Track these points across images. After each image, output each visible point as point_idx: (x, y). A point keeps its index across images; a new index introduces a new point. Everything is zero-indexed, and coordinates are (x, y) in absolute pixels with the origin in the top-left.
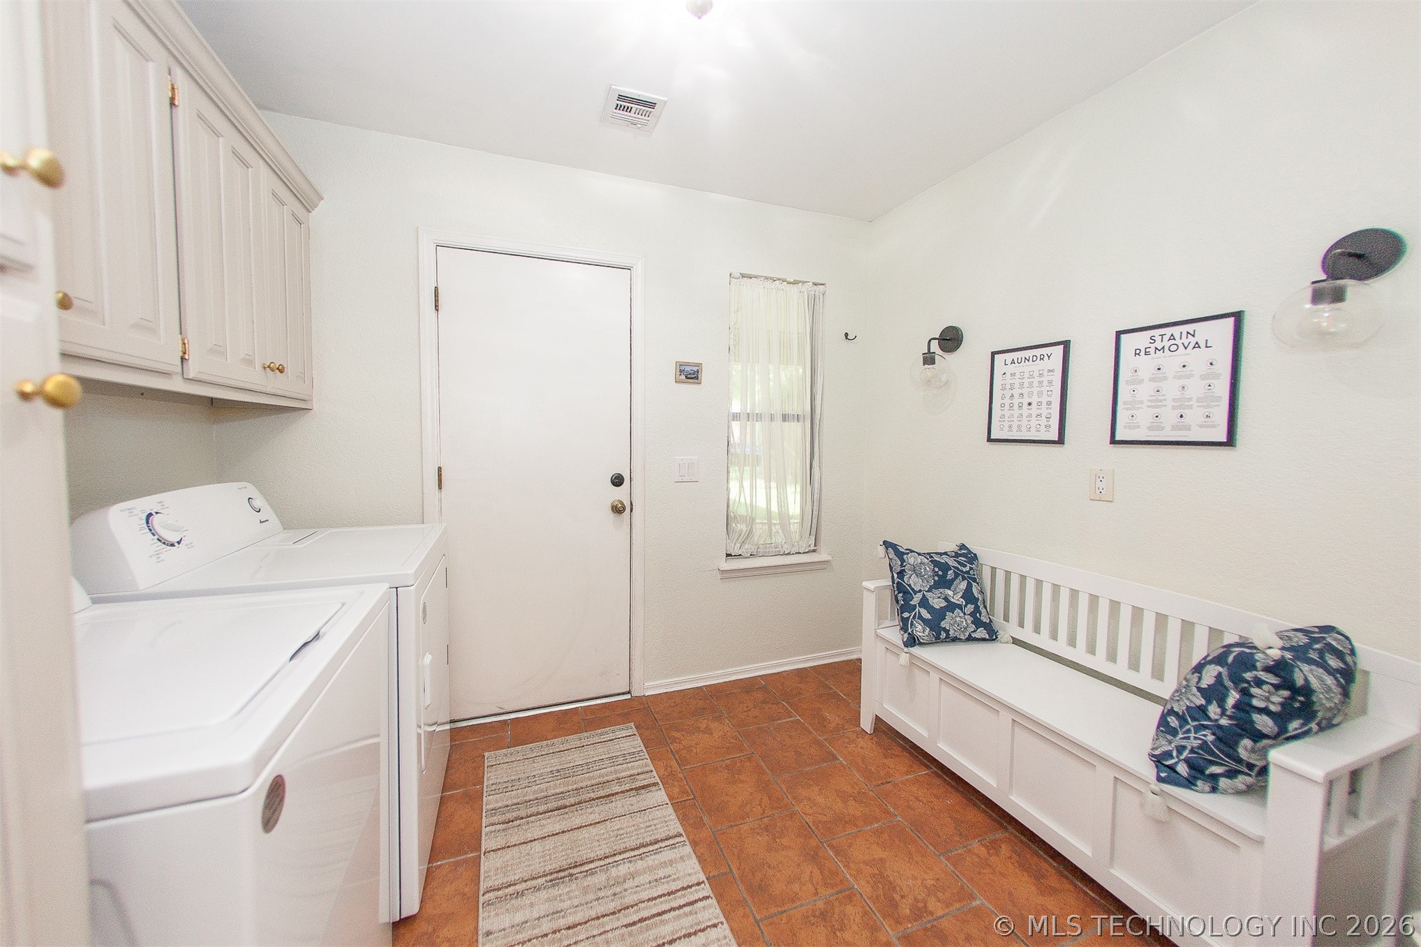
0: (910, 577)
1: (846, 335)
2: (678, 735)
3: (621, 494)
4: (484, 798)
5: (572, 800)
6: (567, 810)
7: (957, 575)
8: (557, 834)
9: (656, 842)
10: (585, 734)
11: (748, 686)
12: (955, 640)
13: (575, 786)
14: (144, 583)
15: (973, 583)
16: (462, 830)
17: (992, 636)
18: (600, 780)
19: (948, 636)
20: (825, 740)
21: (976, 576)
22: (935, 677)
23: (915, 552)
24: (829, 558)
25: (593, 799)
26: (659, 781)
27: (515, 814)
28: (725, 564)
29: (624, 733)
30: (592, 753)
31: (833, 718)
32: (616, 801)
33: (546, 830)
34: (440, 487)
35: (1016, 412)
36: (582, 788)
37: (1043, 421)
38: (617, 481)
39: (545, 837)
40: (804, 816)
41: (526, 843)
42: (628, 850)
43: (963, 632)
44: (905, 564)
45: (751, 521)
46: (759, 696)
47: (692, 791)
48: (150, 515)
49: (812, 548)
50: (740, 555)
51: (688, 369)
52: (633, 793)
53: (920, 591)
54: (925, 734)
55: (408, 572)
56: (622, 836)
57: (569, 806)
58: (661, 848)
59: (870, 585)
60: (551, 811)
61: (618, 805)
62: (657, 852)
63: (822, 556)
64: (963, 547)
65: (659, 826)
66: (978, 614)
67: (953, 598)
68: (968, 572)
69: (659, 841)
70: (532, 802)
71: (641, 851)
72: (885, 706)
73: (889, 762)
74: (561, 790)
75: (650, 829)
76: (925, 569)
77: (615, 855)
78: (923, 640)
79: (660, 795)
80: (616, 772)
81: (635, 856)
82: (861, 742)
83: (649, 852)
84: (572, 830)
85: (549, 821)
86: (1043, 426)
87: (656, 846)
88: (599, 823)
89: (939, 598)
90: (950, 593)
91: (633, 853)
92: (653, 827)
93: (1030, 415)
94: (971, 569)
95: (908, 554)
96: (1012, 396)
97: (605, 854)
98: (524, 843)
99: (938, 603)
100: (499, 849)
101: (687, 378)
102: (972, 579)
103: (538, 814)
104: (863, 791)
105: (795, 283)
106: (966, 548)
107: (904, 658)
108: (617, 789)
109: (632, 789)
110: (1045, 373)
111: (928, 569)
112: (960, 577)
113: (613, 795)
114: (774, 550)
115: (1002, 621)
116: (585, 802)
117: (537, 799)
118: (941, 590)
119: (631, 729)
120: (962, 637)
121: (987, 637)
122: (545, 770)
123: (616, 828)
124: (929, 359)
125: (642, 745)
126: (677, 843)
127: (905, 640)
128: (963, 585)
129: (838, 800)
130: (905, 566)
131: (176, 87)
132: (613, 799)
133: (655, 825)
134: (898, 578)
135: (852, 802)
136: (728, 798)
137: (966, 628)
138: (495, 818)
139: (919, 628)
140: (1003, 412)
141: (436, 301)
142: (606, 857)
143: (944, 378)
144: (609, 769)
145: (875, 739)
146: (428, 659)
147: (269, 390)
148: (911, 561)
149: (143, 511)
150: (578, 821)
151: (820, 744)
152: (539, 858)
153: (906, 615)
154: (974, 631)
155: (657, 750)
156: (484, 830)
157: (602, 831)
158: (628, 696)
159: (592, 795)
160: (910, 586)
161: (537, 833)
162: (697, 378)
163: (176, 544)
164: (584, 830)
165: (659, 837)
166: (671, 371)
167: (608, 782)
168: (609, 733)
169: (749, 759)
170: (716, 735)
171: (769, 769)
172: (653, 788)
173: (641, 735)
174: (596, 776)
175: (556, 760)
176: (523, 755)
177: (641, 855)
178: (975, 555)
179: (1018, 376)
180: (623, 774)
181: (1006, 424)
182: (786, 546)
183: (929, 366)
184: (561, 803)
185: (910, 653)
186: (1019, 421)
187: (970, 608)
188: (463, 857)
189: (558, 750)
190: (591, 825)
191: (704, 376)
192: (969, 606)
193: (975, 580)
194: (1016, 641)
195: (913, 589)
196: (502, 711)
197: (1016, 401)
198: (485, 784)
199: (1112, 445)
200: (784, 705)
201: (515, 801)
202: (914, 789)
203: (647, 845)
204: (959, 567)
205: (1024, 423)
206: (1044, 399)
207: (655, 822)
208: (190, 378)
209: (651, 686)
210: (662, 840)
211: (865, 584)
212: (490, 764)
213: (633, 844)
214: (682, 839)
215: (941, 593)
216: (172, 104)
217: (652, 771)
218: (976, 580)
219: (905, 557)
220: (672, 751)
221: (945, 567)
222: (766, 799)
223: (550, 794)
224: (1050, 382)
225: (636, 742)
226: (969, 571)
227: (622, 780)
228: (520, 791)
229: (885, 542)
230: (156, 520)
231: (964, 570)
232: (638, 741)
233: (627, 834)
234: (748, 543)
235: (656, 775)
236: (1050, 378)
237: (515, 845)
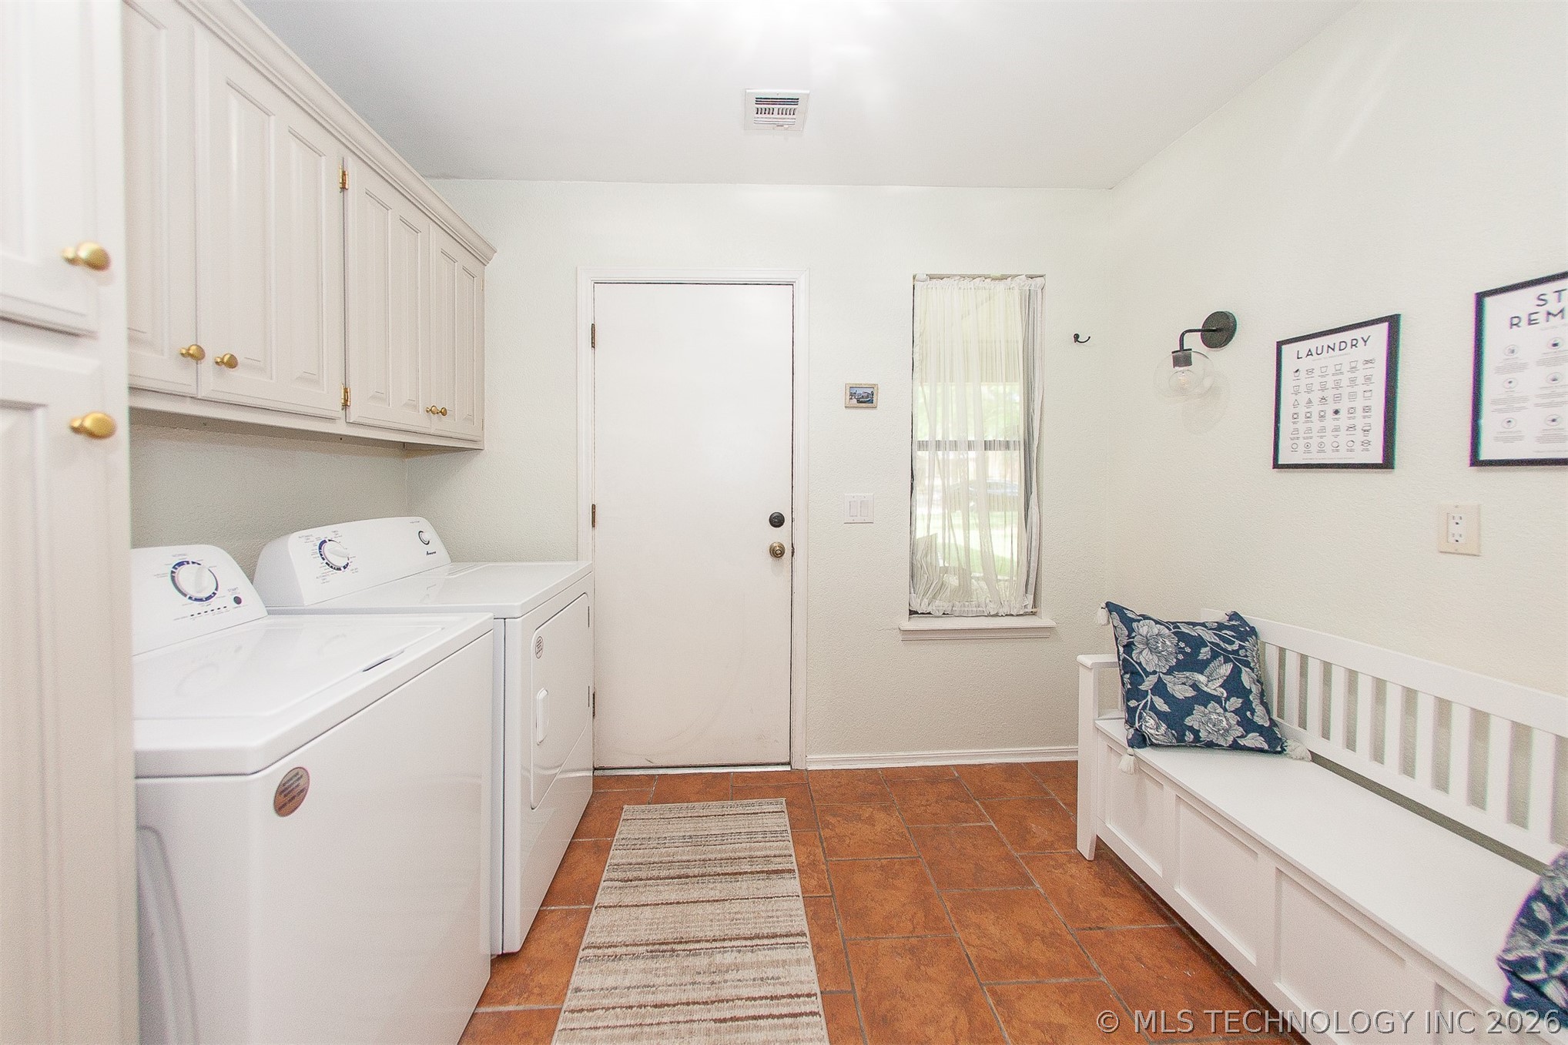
0: (1141, 652)
1: (1076, 337)
2: (833, 820)
3: (780, 536)
4: (611, 852)
5: (696, 871)
6: (688, 880)
7: (1215, 656)
8: (671, 904)
9: (774, 936)
10: (730, 803)
11: (934, 776)
12: (1210, 745)
13: (703, 857)
14: (309, 600)
15: (1243, 668)
16: (583, 880)
17: (1274, 744)
18: (732, 855)
19: (1197, 738)
20: (1022, 857)
21: (1249, 659)
22: (1170, 793)
23: (1149, 618)
24: (1052, 624)
25: (719, 875)
26: (796, 868)
27: (635, 874)
28: (908, 623)
29: (772, 808)
30: (731, 824)
31: (1040, 830)
32: (741, 881)
33: (661, 898)
34: (594, 526)
35: (1316, 425)
36: (710, 860)
37: (1359, 436)
38: (777, 521)
39: (658, 904)
40: (966, 946)
41: (638, 906)
42: (741, 938)
43: (1222, 735)
44: (1133, 635)
45: (964, 574)
46: (946, 789)
47: (831, 886)
48: (325, 542)
49: (1030, 609)
50: (929, 613)
51: (860, 391)
52: (762, 876)
53: (1154, 672)
54: (1159, 872)
55: (516, 604)
56: (738, 921)
57: (691, 877)
58: (777, 944)
59: (1087, 660)
60: (672, 878)
61: (743, 887)
62: (772, 947)
63: (1043, 620)
64: (1235, 616)
65: (782, 919)
66: (1248, 713)
67: (1206, 686)
68: (1235, 652)
69: (777, 936)
70: (655, 865)
71: (755, 942)
72: (1109, 826)
73: (1109, 903)
74: (688, 858)
75: (771, 920)
76: (1164, 643)
77: (724, 940)
78: (1157, 740)
79: (793, 885)
80: (751, 849)
81: (746, 946)
82: (1073, 869)
83: (763, 945)
84: (687, 902)
85: (666, 888)
86: (1358, 444)
87: (773, 941)
88: (717, 901)
89: (1184, 684)
90: (1202, 678)
91: (744, 943)
92: (775, 919)
93: (1337, 429)
94: (1241, 647)
95: (1139, 621)
96: (1310, 401)
97: (714, 936)
98: (636, 906)
99: (1180, 690)
100: (610, 907)
101: (859, 402)
102: (1240, 662)
103: (659, 878)
104: (1059, 932)
105: (1003, 278)
106: (1240, 618)
107: (1127, 761)
108: (747, 868)
109: (763, 872)
110: (1360, 366)
111: (1168, 643)
112: (1221, 658)
113: (740, 874)
114: (975, 609)
115: (1296, 727)
116: (710, 875)
117: (661, 862)
118: (1188, 674)
119: (781, 804)
120: (1222, 742)
121: (1266, 747)
122: (678, 834)
123: (735, 910)
124: (1182, 358)
125: (788, 825)
126: (798, 943)
127: (1130, 737)
128: (1226, 669)
129: (1019, 936)
130: (1133, 638)
131: (346, 173)
132: (740, 878)
133: (778, 917)
134: (1124, 653)
135: (1037, 943)
136: (873, 904)
137: (1227, 731)
138: (616, 873)
139: (1151, 722)
140: (1296, 426)
141: (593, 338)
142: (714, 940)
143: (1207, 383)
144: (744, 845)
145: (1095, 868)
146: (542, 694)
147: (432, 431)
148: (1144, 630)
149: (318, 539)
150: (695, 895)
151: (1012, 861)
152: (647, 924)
153: (1133, 703)
154: (1242, 737)
155: (804, 833)
156: (603, 884)
157: (718, 911)
158: (788, 768)
159: (718, 870)
160: (1140, 664)
161: (651, 898)
162: (871, 401)
163: (342, 568)
164: (700, 906)
165: (778, 931)
166: (842, 397)
167: (739, 858)
168: (755, 805)
169: (912, 863)
170: (878, 828)
171: (935, 879)
172: (787, 875)
173: (790, 813)
174: (728, 850)
175: (692, 825)
176: (661, 814)
177: (753, 946)
178: (1253, 629)
179: (1317, 372)
180: (758, 853)
181: (1301, 443)
182: (992, 605)
183: (1182, 369)
184: (683, 872)
185: (1136, 756)
186: (1321, 437)
187: (1235, 703)
188: (576, 907)
189: (696, 814)
190: (709, 901)
191: (880, 399)
192: (1233, 699)
193: (1247, 664)
194: (1316, 758)
195: (1144, 670)
196: (652, 765)
197: (1315, 409)
198: (616, 838)
199: (1473, 468)
200: (977, 806)
201: (639, 860)
202: (1138, 946)
203: (763, 937)
204: (1221, 643)
205: (1329, 439)
206: (1359, 404)
207: (779, 913)
208: (351, 421)
209: (817, 760)
210: (781, 936)
211: (1081, 658)
212: (625, 818)
213: (748, 933)
214: (804, 939)
215: (1187, 677)
216: (343, 188)
217: (791, 856)
218: (1249, 663)
219: (1135, 625)
220: (820, 837)
221: (1198, 643)
222: (920, 915)
223: (675, 860)
224: (1368, 379)
225: (782, 820)
226: (1237, 651)
227: (755, 859)
228: (647, 851)
229: (1108, 604)
230: (326, 547)
231: (1229, 648)
232: (784, 821)
233: (744, 919)
234: (939, 598)
235: (794, 861)
236: (1369, 372)
237: (627, 906)
